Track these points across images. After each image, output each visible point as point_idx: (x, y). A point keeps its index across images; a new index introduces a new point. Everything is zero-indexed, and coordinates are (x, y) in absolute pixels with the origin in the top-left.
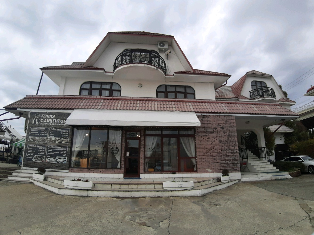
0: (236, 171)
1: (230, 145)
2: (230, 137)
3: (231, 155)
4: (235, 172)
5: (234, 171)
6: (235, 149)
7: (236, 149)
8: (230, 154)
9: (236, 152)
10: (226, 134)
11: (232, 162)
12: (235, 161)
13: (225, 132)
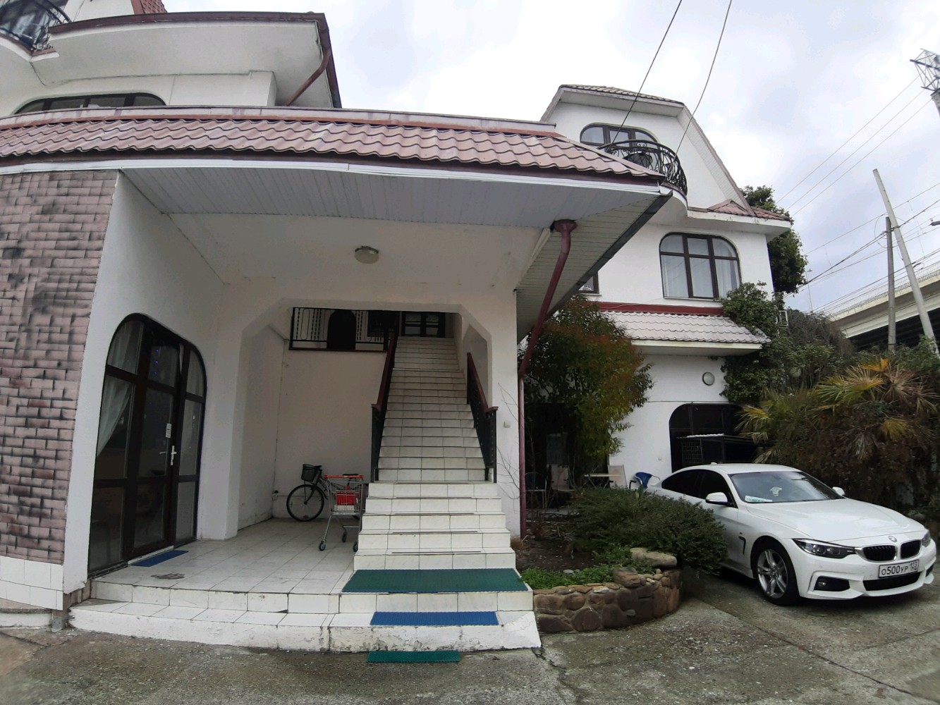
0: (34, 552)
1: (31, 363)
2: (44, 311)
3: (21, 432)
4: (28, 557)
5: (25, 550)
6: (59, 393)
7: (60, 395)
8: (15, 427)
9: (56, 412)
10: (23, 287)
11: (20, 484)
12: (38, 481)
13: (21, 281)
